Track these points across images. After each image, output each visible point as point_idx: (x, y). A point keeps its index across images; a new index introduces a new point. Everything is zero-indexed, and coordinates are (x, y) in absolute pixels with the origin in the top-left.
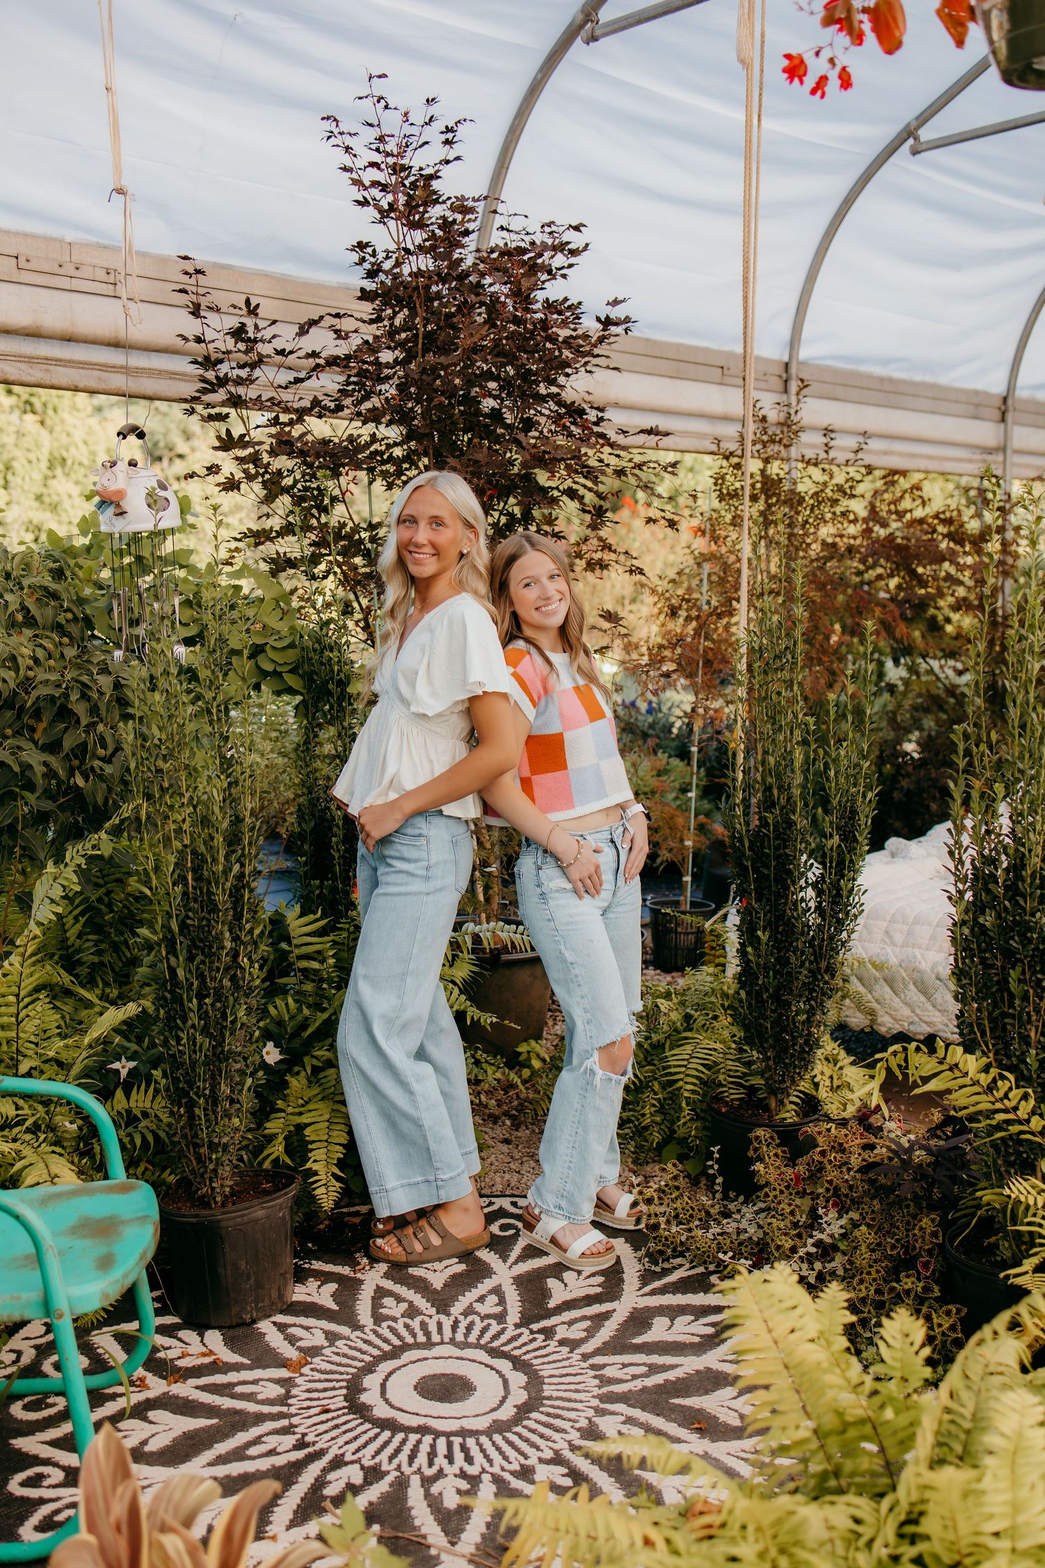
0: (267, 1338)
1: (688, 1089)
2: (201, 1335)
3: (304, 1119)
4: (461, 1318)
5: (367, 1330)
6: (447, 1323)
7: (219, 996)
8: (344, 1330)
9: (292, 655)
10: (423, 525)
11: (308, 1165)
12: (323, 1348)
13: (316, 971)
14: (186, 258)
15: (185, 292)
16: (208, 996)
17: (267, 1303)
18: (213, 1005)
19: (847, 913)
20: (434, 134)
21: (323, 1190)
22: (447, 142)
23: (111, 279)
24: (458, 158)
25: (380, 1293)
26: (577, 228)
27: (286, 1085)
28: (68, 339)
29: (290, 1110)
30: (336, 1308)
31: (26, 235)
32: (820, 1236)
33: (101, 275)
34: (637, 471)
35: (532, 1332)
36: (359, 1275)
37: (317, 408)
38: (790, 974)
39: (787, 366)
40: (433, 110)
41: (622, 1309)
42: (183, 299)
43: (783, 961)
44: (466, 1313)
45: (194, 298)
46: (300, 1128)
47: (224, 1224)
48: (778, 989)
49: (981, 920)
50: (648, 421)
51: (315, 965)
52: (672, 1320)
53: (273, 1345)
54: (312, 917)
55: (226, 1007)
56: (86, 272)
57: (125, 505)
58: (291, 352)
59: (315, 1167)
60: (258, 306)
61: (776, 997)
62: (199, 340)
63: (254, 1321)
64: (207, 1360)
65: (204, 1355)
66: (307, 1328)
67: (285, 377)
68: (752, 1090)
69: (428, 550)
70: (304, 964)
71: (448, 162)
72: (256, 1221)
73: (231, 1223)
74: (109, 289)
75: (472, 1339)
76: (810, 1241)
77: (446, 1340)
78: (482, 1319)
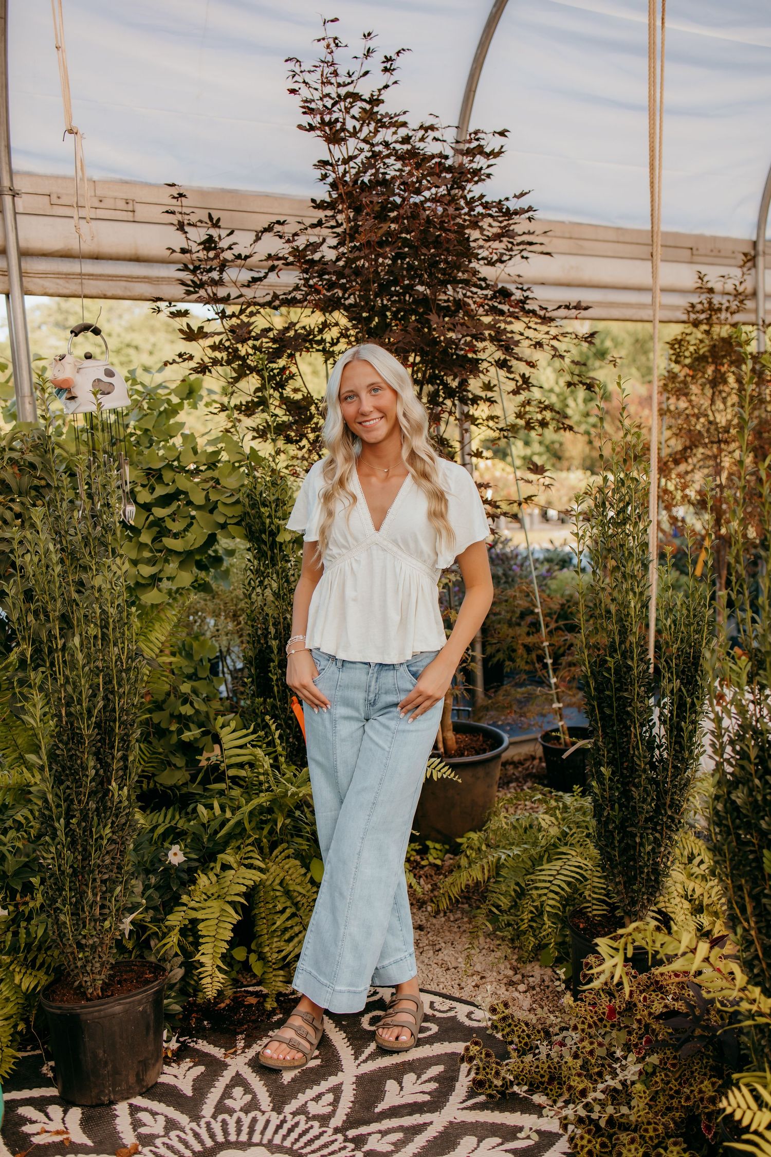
0: (118, 1121)
1: (551, 902)
2: (65, 1112)
3: (199, 915)
4: (289, 1117)
5: (203, 1123)
6: (275, 1120)
7: (85, 817)
8: (183, 1119)
9: (238, 510)
10: (364, 395)
11: (197, 958)
12: (158, 1136)
13: (243, 779)
14: (173, 185)
15: (173, 213)
16: (74, 816)
17: (124, 1086)
18: (79, 824)
19: (691, 752)
20: (375, 64)
21: (208, 980)
22: (386, 70)
23: (130, 207)
24: (396, 82)
25: (238, 1080)
26: (502, 134)
27: (194, 881)
28: (97, 257)
29: (193, 904)
30: (189, 1093)
31: (57, 177)
32: (611, 1083)
33: (122, 205)
34: (554, 343)
35: (346, 1140)
36: (228, 1060)
37: (276, 302)
38: (634, 808)
39: (755, 244)
40: (371, 44)
41: (438, 1121)
42: (174, 219)
43: (626, 794)
44: (294, 1114)
45: (179, 217)
46: (194, 922)
47: (83, 1017)
48: (624, 820)
49: (733, 797)
50: (573, 296)
51: (242, 773)
52: (480, 1141)
53: (119, 1128)
54: (244, 732)
55: (92, 826)
56: (107, 203)
57: (76, 392)
58: (247, 257)
59: (203, 959)
60: (219, 220)
61: (622, 828)
62: (183, 251)
63: (112, 1103)
64: (58, 1138)
65: (58, 1133)
66: (154, 1114)
67: (246, 276)
68: (613, 908)
69: (376, 415)
70: (232, 772)
71: (386, 87)
72: (113, 1015)
73: (89, 1017)
74: (129, 216)
75: (287, 1144)
76: (601, 1086)
77: (265, 1141)
78: (308, 1119)
